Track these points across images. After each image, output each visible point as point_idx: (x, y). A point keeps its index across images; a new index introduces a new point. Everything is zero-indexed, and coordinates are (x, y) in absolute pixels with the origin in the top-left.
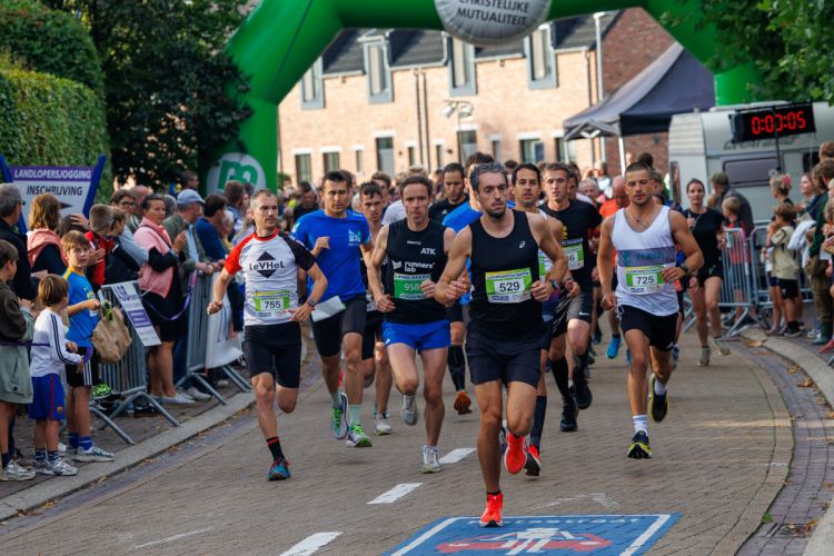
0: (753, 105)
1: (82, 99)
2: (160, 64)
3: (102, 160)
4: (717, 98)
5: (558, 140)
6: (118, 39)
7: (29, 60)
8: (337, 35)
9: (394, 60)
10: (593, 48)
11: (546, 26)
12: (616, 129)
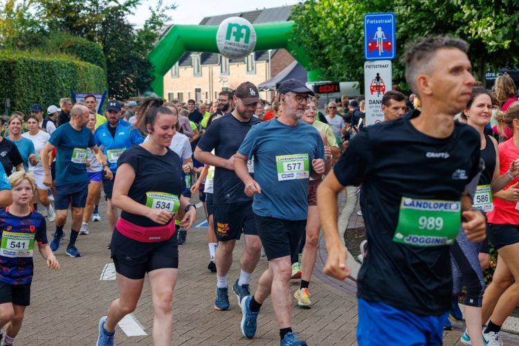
0: (320, 82)
1: (99, 71)
2: (125, 61)
3: (106, 92)
4: (308, 79)
6: (111, 51)
7: (82, 58)
8: (184, 54)
9: (202, 63)
10: (268, 61)
11: (253, 54)
12: (275, 88)
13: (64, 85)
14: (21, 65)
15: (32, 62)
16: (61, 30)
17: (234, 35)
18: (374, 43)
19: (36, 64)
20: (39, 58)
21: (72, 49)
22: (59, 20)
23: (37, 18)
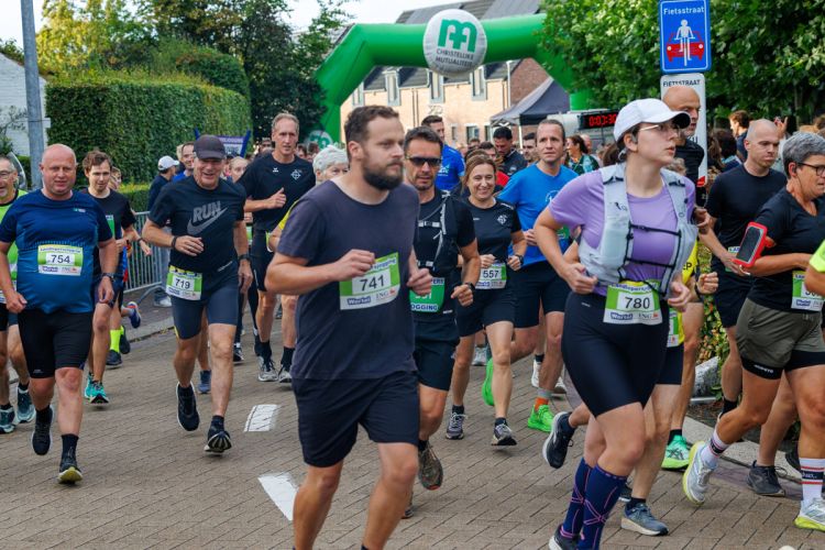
0: (590, 110)
1: (238, 101)
2: (279, 84)
3: (249, 133)
4: (571, 107)
5: (486, 127)
6: (257, 70)
7: (211, 80)
8: (372, 70)
9: (401, 84)
11: (482, 68)
12: (518, 122)
13: (183, 122)
14: (115, 94)
15: (132, 88)
16: (177, 37)
17: (451, 39)
18: (676, 46)
19: (139, 90)
20: (144, 82)
21: (196, 67)
22: (173, 20)
23: (139, 19)
